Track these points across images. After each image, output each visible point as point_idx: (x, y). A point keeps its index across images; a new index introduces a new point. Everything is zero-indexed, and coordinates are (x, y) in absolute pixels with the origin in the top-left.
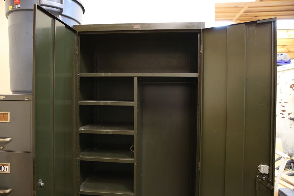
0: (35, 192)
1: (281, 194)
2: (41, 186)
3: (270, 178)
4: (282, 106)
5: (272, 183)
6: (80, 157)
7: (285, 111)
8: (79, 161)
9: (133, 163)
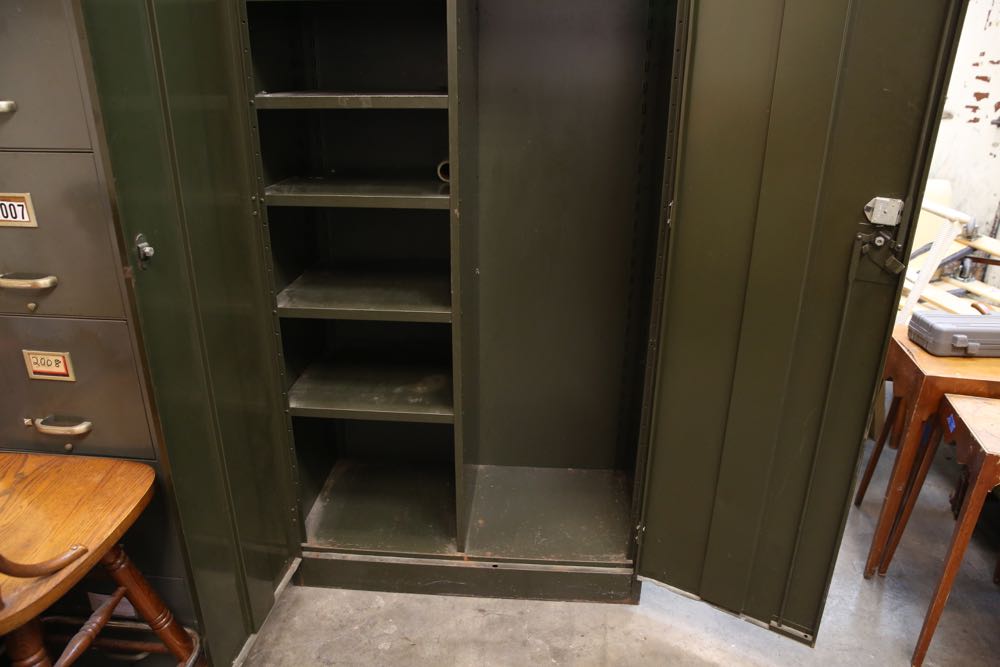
0: (130, 269)
1: (918, 328)
2: (146, 258)
3: (898, 239)
4: (978, 78)
5: (904, 256)
6: (267, 194)
7: (986, 95)
8: (265, 209)
9: (447, 208)
